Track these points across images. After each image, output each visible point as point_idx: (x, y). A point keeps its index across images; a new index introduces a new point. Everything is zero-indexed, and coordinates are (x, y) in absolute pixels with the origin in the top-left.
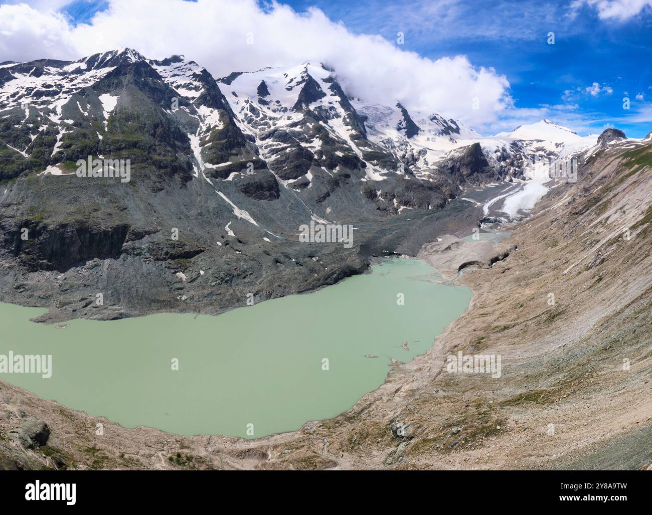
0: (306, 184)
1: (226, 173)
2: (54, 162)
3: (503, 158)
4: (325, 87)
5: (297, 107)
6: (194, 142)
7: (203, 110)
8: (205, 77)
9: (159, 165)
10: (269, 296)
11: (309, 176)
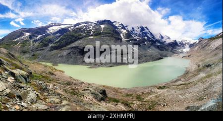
0: (145, 44)
1: (129, 41)
2: (91, 36)
3: (180, 43)
4: (145, 29)
5: (141, 31)
6: (122, 35)
7: (122, 30)
8: (122, 24)
9: (115, 38)
10: (146, 62)
11: (146, 43)
